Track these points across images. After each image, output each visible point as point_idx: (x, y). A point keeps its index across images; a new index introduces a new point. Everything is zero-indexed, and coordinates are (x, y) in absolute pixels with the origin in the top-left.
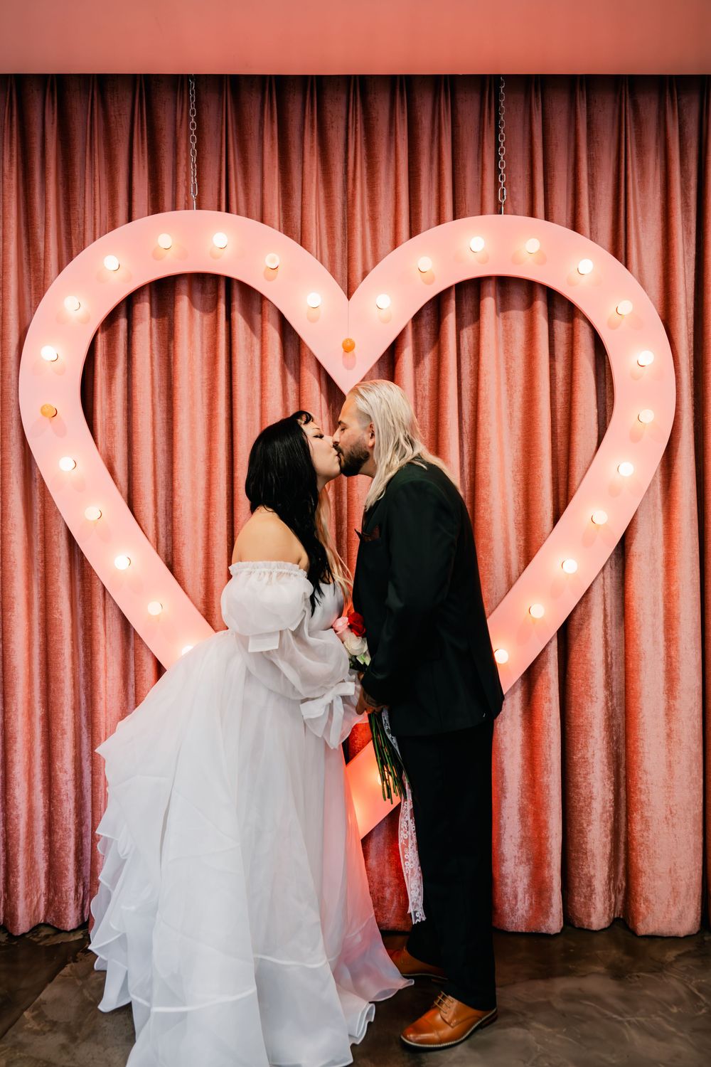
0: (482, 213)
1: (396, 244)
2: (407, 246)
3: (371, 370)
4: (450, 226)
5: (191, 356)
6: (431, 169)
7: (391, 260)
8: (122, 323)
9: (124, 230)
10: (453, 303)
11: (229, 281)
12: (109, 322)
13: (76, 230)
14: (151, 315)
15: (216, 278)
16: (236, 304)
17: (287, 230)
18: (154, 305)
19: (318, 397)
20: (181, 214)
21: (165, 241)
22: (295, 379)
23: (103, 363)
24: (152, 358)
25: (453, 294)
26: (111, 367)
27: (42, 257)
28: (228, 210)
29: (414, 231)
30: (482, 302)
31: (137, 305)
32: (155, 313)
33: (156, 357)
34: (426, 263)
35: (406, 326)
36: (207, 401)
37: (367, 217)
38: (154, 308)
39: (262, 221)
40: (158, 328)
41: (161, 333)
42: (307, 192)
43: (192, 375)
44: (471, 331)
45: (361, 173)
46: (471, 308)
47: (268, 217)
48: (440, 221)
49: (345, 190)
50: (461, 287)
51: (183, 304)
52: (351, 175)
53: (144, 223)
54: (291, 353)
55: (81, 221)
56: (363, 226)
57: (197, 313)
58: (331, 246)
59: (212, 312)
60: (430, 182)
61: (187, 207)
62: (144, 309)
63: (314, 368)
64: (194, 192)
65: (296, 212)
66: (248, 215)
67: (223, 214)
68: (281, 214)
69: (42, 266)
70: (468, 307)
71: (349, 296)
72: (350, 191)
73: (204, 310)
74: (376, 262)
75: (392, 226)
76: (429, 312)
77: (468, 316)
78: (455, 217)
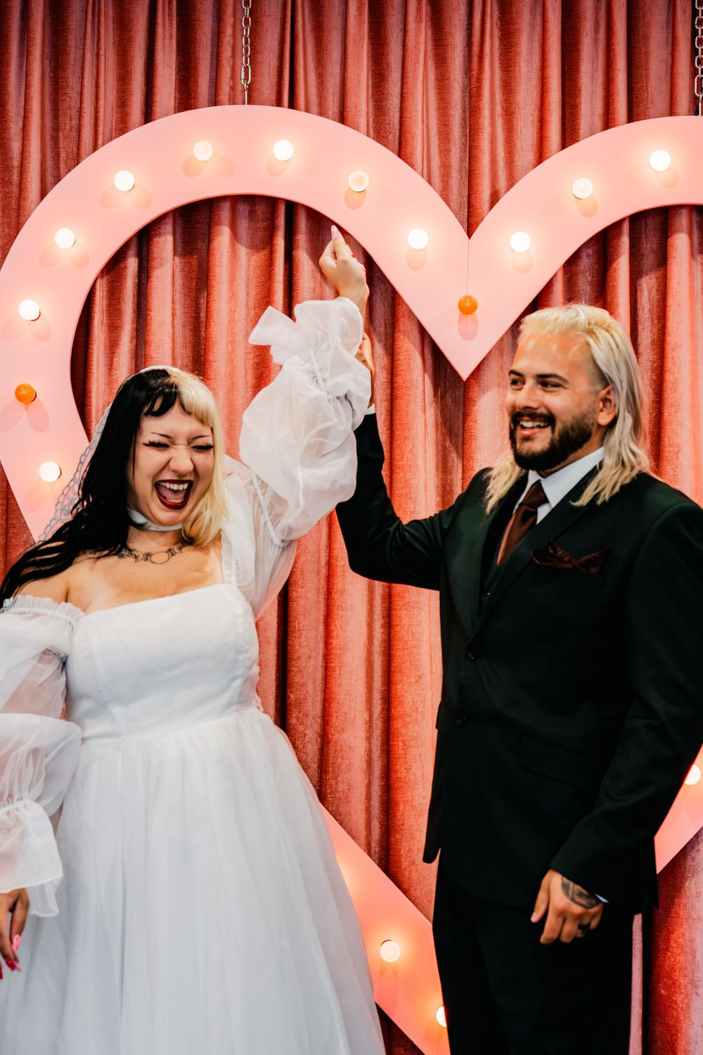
0: (672, 112)
1: (541, 157)
2: (558, 159)
3: (501, 340)
4: (623, 130)
5: (232, 312)
6: (596, 41)
7: (533, 181)
8: (132, 264)
9: (139, 134)
10: (625, 241)
11: (292, 206)
12: (114, 266)
13: (68, 124)
14: (175, 254)
15: (271, 202)
16: (302, 238)
17: (379, 134)
18: (178, 237)
19: (420, 379)
20: (224, 110)
21: (203, 151)
22: (386, 349)
23: (102, 322)
24: (173, 315)
25: (626, 227)
26: (114, 328)
27: (16, 163)
28: (293, 105)
29: (569, 136)
30: (669, 240)
31: (156, 239)
32: (179, 250)
33: (179, 312)
34: (584, 187)
35: (555, 275)
36: (254, 381)
37: (499, 109)
38: (179, 244)
39: (342, 119)
40: (183, 271)
41: (187, 277)
42: (410, 75)
43: (233, 342)
44: (654, 281)
45: (492, 46)
46: (655, 247)
47: (350, 113)
48: (608, 123)
49: (468, 70)
50: (637, 220)
51: (223, 237)
52: (476, 49)
53: (170, 124)
54: (381, 310)
55: (74, 113)
56: (493, 124)
57: (243, 251)
58: (445, 152)
59: (264, 248)
60: (594, 60)
61: (233, 101)
62: (165, 244)
63: (415, 333)
64: (246, 79)
65: (394, 102)
66: (322, 113)
67: (285, 111)
68: (371, 104)
69: (15, 178)
70: (649, 246)
71: (470, 234)
72: (475, 73)
73: (254, 247)
74: (511, 183)
75: (536, 124)
76: (590, 251)
77: (649, 259)
78: (630, 119)
